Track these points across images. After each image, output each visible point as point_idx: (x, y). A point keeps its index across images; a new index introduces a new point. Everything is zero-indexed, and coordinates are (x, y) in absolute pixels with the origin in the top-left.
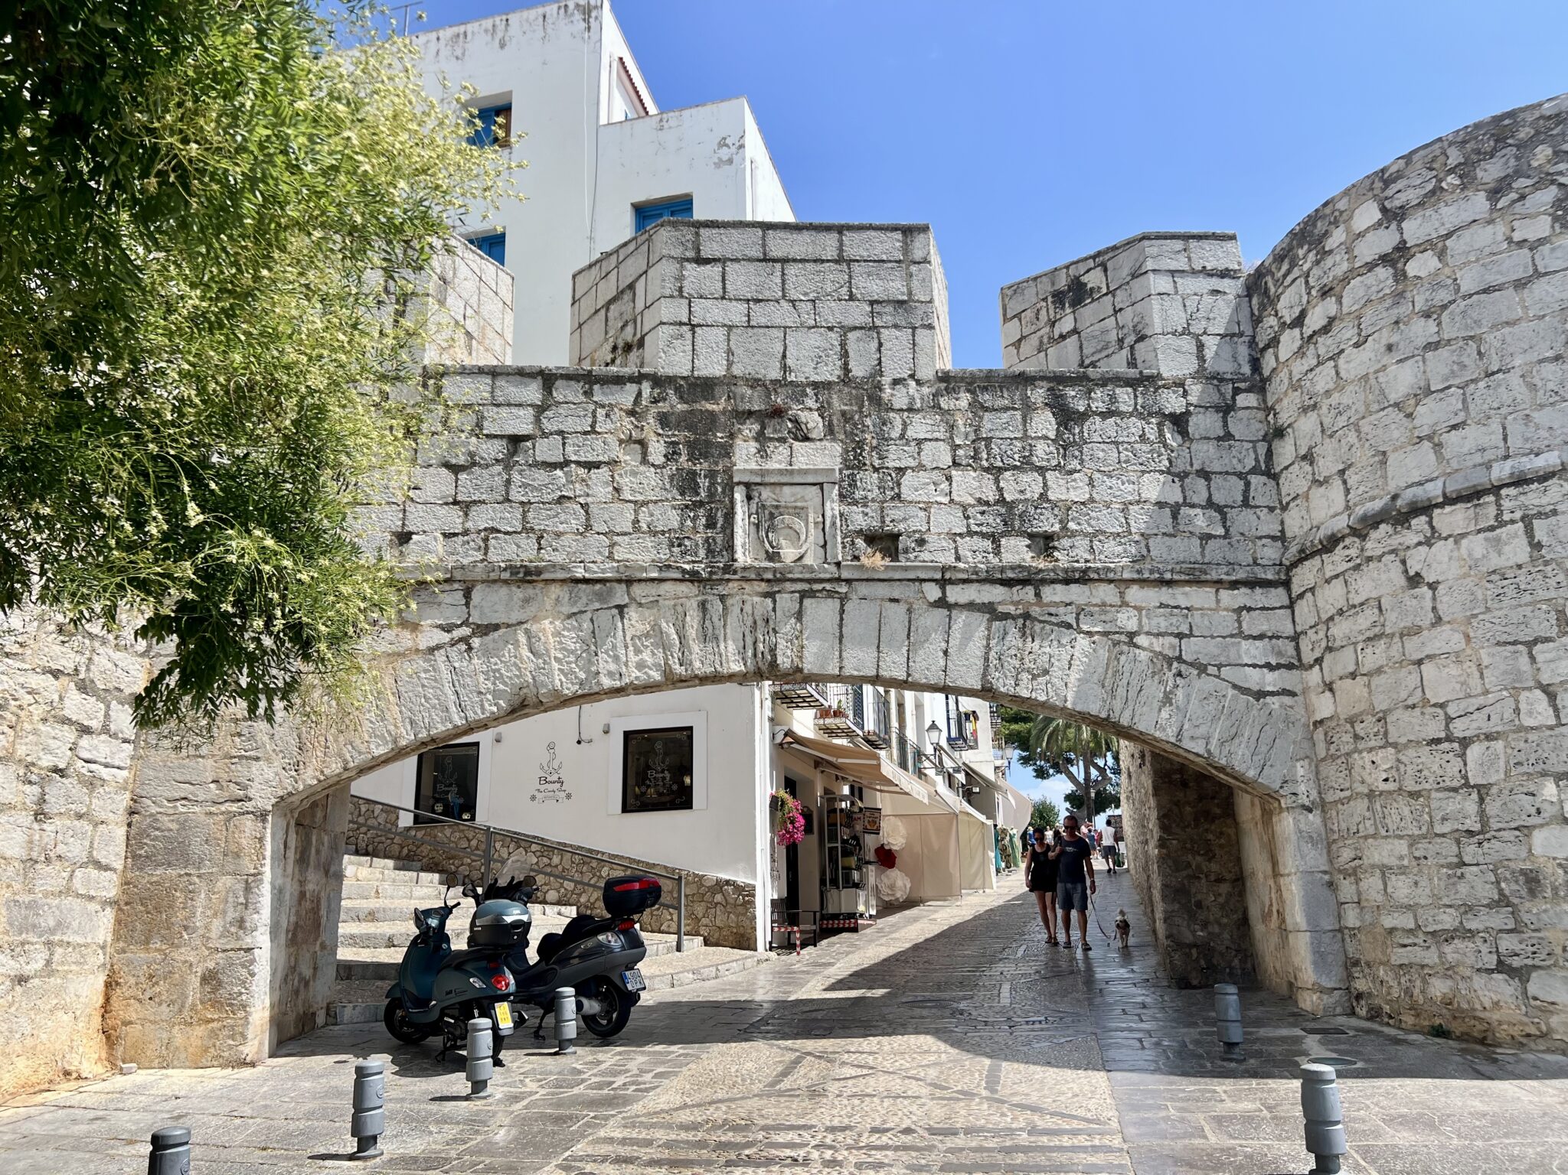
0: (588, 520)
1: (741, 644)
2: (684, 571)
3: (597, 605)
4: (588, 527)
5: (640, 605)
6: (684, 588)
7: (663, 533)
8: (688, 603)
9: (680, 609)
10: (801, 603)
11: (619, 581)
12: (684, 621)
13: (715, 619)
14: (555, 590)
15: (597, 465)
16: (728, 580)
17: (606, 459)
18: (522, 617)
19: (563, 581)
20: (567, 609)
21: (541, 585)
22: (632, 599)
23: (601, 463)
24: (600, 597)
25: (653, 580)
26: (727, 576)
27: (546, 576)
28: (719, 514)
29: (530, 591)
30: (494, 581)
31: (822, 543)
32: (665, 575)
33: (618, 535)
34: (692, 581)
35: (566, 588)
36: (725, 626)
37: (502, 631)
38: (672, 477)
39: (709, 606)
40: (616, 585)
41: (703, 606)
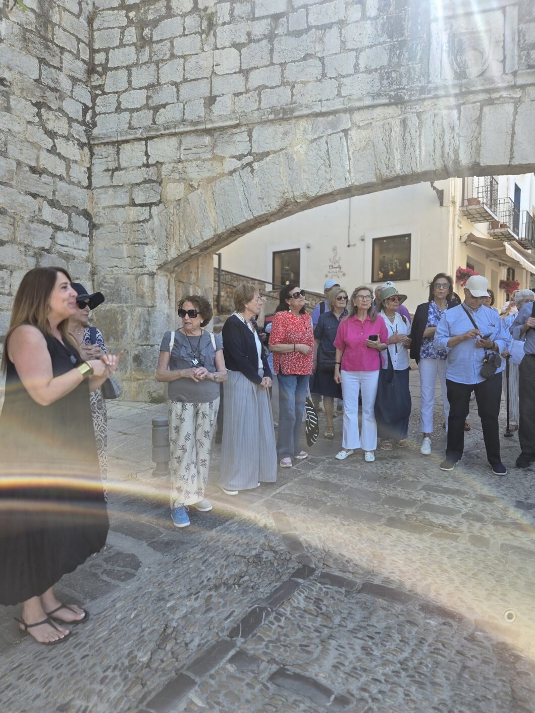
0: (323, 69)
1: (432, 148)
2: (390, 97)
3: (330, 132)
4: (324, 75)
5: (359, 127)
6: (391, 110)
7: (376, 70)
8: (393, 122)
9: (387, 127)
10: (481, 110)
11: (345, 111)
12: (390, 136)
13: (413, 132)
14: (303, 123)
15: (329, 26)
16: (424, 99)
17: (336, 20)
18: (283, 145)
19: (307, 116)
20: (310, 137)
21: (293, 121)
22: (353, 124)
23: (332, 23)
24: (333, 125)
25: (368, 107)
26: (423, 96)
27: (296, 114)
28: (419, 48)
29: (286, 126)
30: (265, 122)
31: (501, 58)
32: (376, 102)
33: (344, 77)
34: (396, 104)
35: (310, 122)
36: (420, 135)
37: (271, 156)
38: (383, 25)
39: (408, 122)
40: (342, 115)
41: (404, 123)
